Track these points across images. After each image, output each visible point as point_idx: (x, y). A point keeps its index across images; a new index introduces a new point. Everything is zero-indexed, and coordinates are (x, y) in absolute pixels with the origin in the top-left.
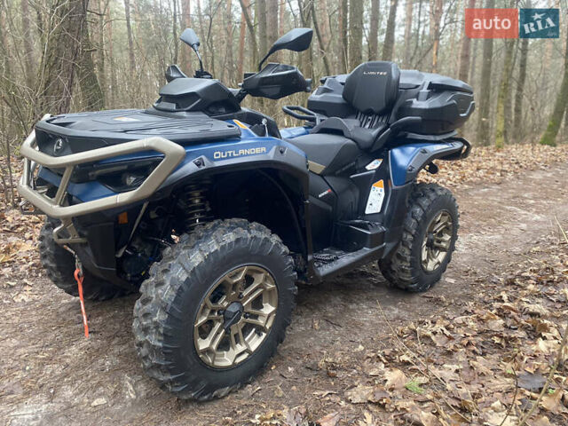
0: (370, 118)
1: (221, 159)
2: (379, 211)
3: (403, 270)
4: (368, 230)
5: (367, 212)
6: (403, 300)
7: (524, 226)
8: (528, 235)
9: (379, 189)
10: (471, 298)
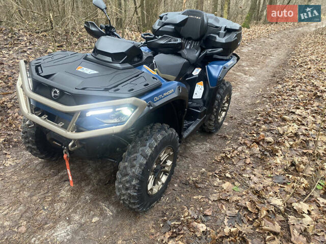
0: (190, 42)
1: (157, 101)
2: (201, 97)
3: (210, 125)
4: (199, 110)
5: (194, 98)
6: (209, 138)
7: (247, 85)
8: (250, 91)
9: (201, 86)
10: (239, 135)
